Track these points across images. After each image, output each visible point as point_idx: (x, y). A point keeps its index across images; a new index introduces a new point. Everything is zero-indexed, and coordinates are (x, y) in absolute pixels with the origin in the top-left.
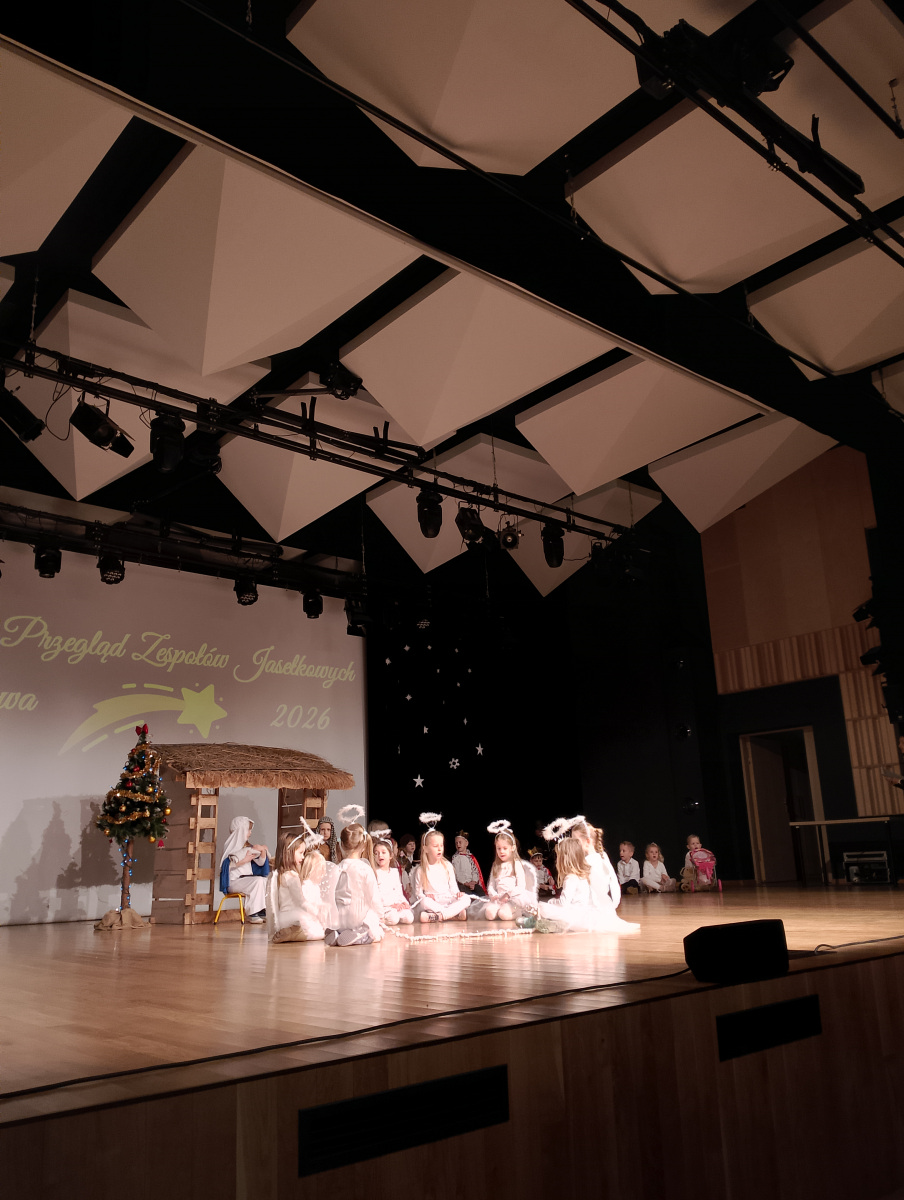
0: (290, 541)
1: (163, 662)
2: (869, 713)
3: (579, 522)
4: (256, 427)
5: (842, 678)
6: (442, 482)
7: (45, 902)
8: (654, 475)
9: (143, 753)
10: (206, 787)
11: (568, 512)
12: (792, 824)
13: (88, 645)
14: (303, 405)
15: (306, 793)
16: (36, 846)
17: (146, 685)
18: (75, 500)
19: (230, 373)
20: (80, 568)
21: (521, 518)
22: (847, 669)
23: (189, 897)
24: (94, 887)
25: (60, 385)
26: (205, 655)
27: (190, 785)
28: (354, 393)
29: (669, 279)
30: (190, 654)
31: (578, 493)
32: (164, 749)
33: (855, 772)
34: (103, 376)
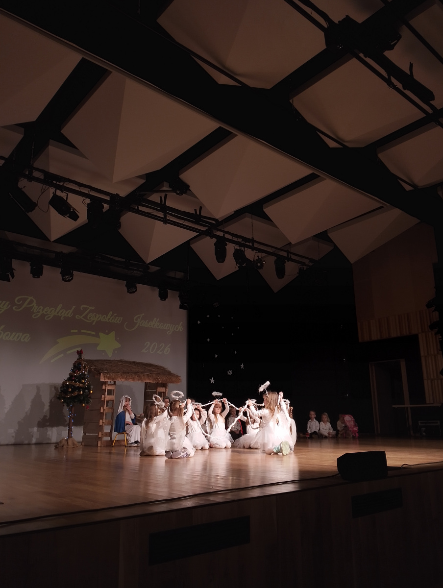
0: (153, 263)
1: (91, 320)
2: (432, 353)
3: (293, 257)
4: (138, 207)
5: (420, 336)
6: (227, 236)
7: (31, 434)
8: (330, 235)
9: (80, 364)
10: (110, 380)
11: (288, 252)
12: (393, 406)
13: (55, 311)
14: (161, 198)
15: (158, 385)
16: (28, 407)
17: (82, 331)
18: (50, 241)
19: (126, 182)
20: (51, 274)
21: (265, 254)
22: (422, 332)
23: (100, 433)
24: (55, 428)
25: (45, 186)
26: (111, 317)
27: (102, 379)
28: (185, 193)
29: (339, 140)
30: (103, 316)
31: (293, 243)
32: (90, 362)
33: (425, 382)
34: (64, 182)
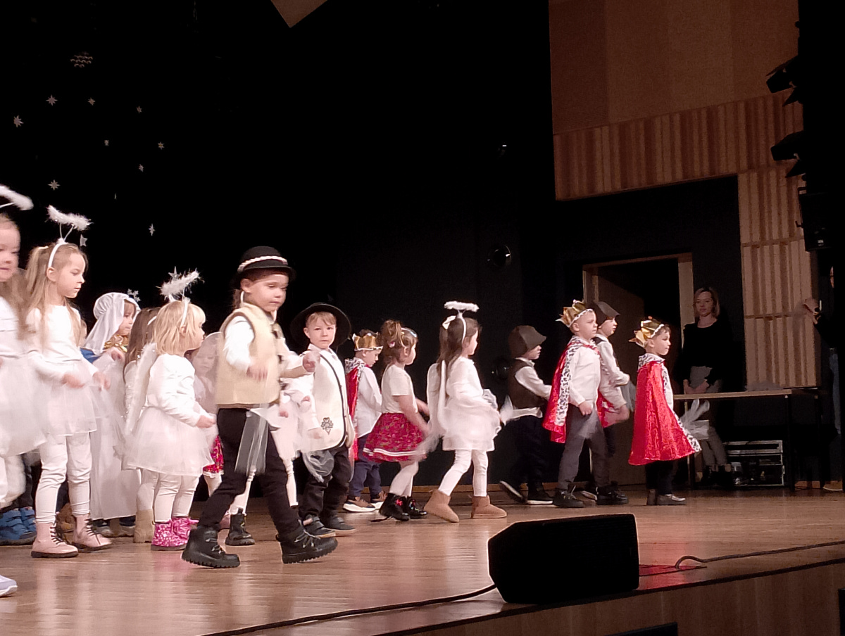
2: (775, 236)
22: (751, 167)
33: (748, 323)
